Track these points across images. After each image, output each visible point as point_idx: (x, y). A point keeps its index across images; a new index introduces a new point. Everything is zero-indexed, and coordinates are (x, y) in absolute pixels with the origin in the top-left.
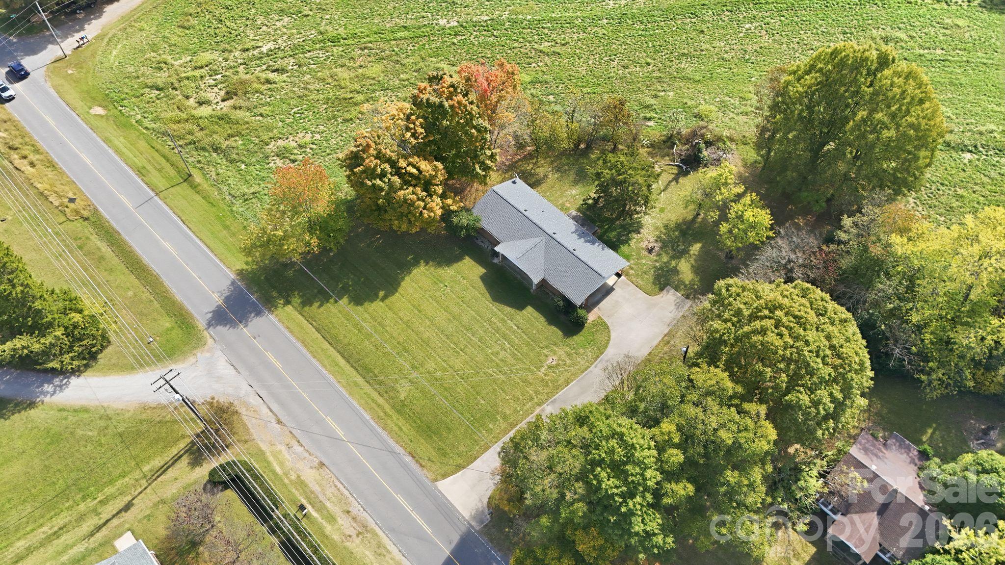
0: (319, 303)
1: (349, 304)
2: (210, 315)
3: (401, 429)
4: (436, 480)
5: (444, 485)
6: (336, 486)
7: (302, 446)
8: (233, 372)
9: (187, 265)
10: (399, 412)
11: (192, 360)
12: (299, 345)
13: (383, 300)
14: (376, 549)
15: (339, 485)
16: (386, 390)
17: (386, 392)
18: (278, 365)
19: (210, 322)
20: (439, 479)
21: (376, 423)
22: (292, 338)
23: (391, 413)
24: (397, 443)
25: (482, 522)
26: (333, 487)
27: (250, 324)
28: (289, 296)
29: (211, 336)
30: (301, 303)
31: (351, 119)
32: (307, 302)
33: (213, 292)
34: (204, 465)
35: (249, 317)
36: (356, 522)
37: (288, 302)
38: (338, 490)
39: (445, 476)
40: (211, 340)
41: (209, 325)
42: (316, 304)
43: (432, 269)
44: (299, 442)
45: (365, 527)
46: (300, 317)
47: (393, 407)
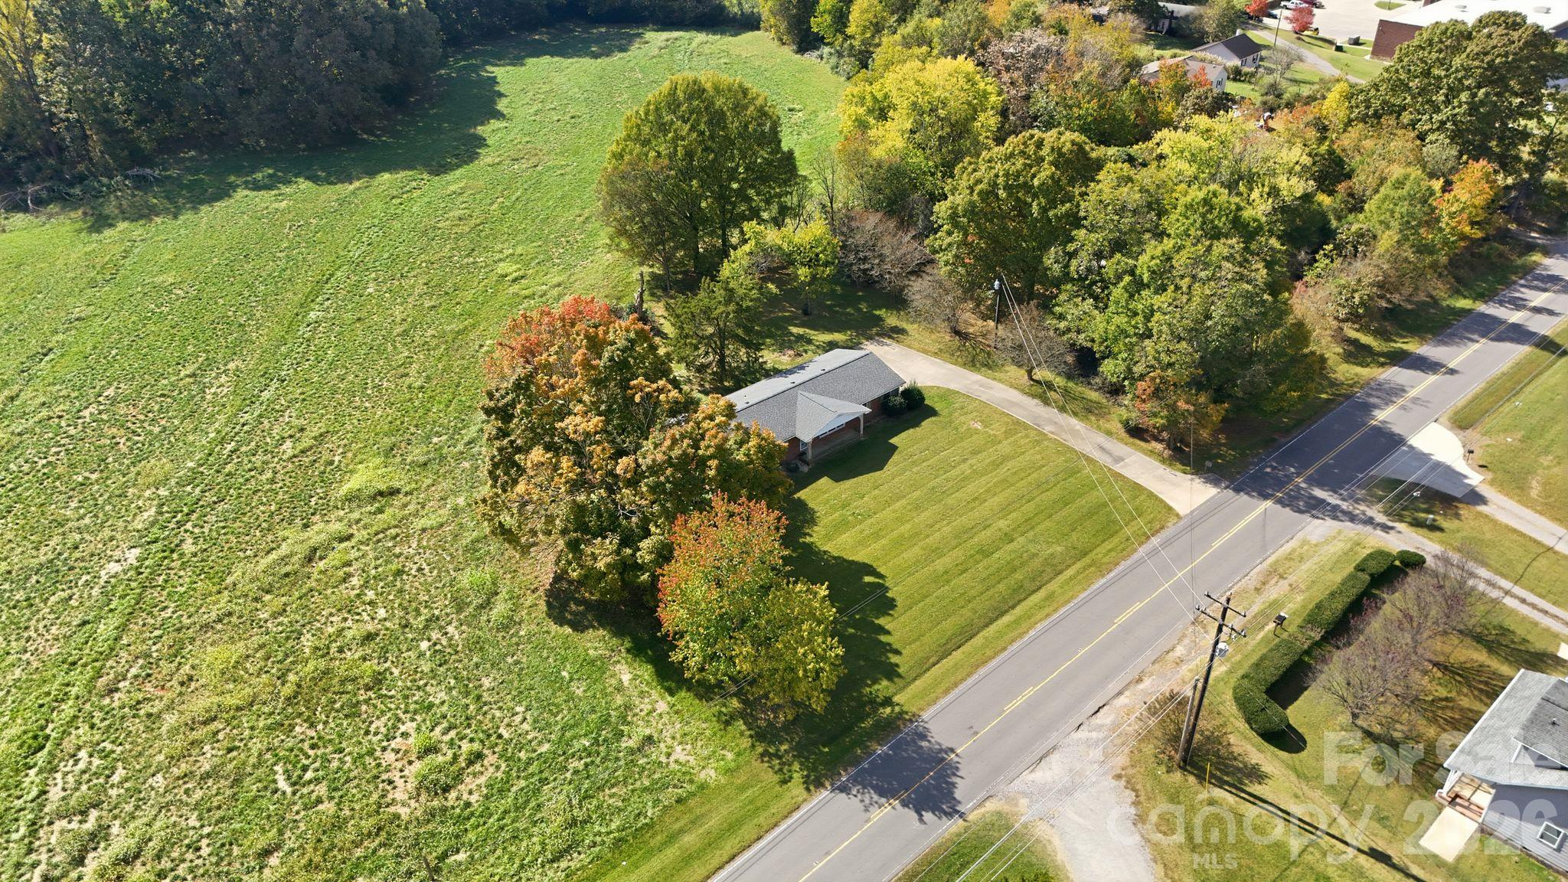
0: (890, 655)
2: (928, 816)
4: (1177, 515)
5: (1183, 506)
7: (1173, 647)
8: (1055, 757)
10: (1085, 553)
11: (1042, 830)
12: (982, 671)
13: (882, 577)
18: (1030, 692)
19: (946, 814)
20: (1173, 512)
22: (970, 681)
23: (1088, 561)
27: (946, 744)
28: (872, 702)
29: (981, 805)
30: (891, 680)
32: (888, 672)
33: (868, 821)
34: (1253, 762)
35: (930, 749)
37: (888, 701)
39: (1169, 508)
40: (987, 804)
41: (953, 812)
44: (1168, 652)
45: (1269, 573)
46: (922, 679)
47: (1079, 559)
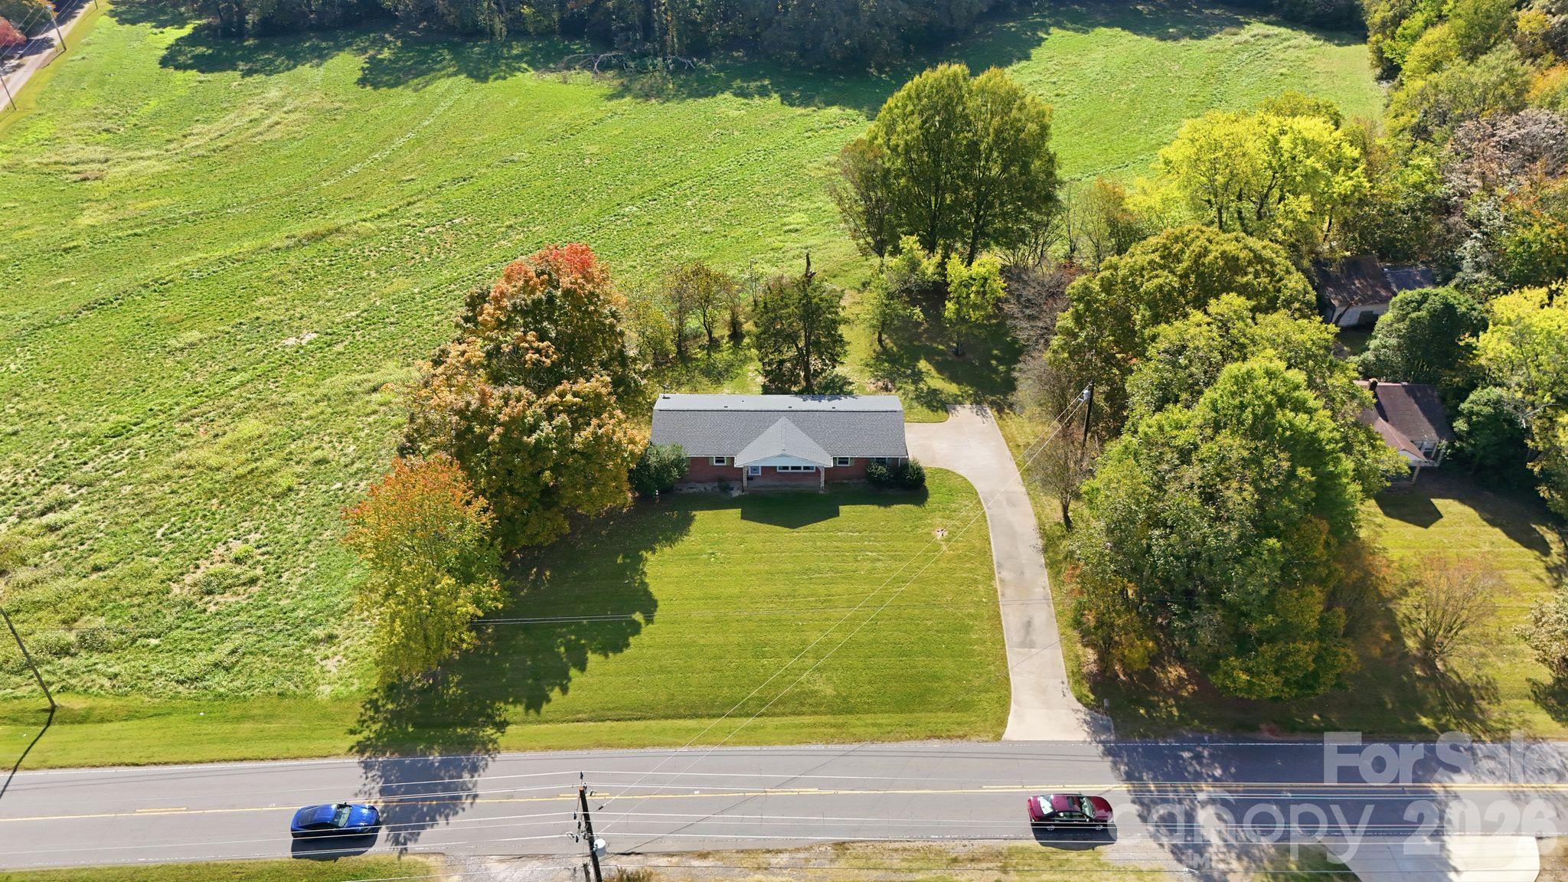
0: (557, 689)
1: (607, 656)
3: (879, 725)
4: (998, 737)
5: (1015, 730)
6: (896, 850)
7: (781, 852)
9: (233, 806)
10: (850, 711)
13: (649, 620)
14: (1048, 864)
15: (897, 845)
16: (802, 703)
17: (802, 704)
20: (1000, 730)
21: (839, 743)
23: (841, 721)
24: (898, 740)
25: (1106, 729)
26: (895, 854)
27: (478, 789)
28: (490, 717)
30: (527, 708)
31: (290, 489)
32: (535, 702)
35: (464, 783)
36: (979, 860)
37: (501, 726)
38: (905, 849)
39: (1002, 723)
40: (432, 858)
42: (555, 694)
43: (667, 550)
44: (769, 851)
45: (998, 854)
46: (543, 726)
47: (834, 713)
